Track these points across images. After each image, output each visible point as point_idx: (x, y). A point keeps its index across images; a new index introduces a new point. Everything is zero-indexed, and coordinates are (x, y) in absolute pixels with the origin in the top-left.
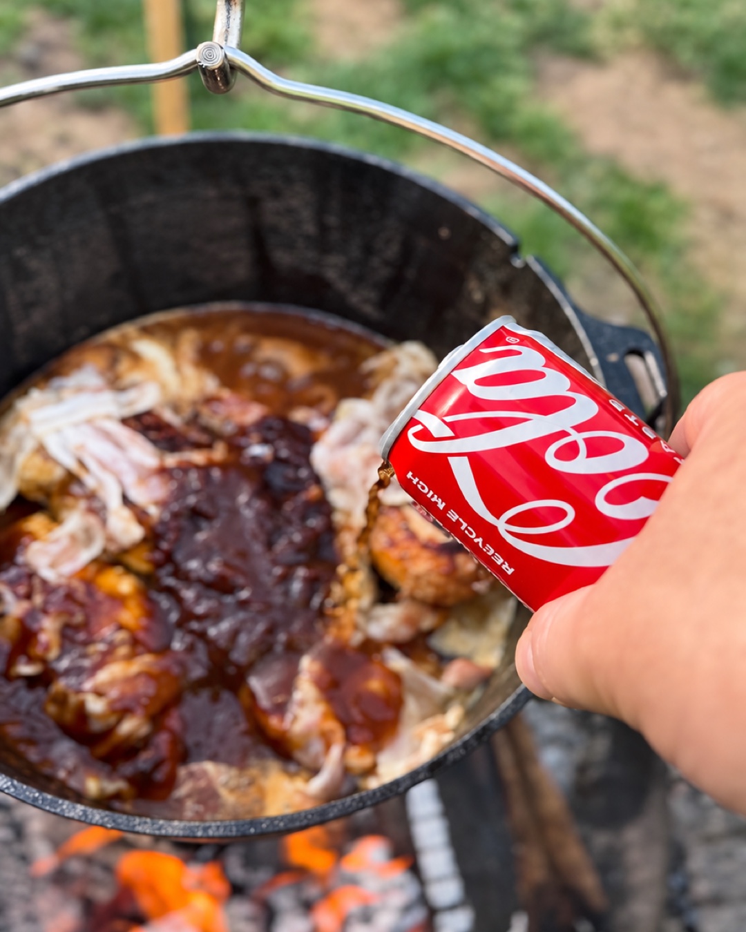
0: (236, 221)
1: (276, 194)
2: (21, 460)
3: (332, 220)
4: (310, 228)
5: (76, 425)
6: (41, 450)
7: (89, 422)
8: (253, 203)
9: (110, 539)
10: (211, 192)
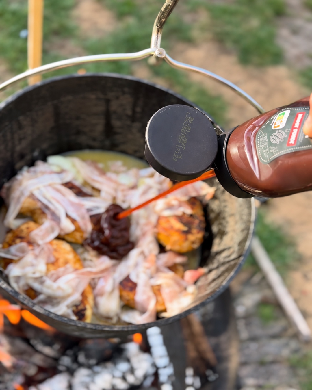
0: (101, 108)
1: (117, 98)
2: (23, 199)
3: (138, 109)
4: (129, 112)
5: (45, 186)
6: (32, 196)
7: (50, 185)
8: (108, 101)
9: (61, 230)
10: (93, 97)
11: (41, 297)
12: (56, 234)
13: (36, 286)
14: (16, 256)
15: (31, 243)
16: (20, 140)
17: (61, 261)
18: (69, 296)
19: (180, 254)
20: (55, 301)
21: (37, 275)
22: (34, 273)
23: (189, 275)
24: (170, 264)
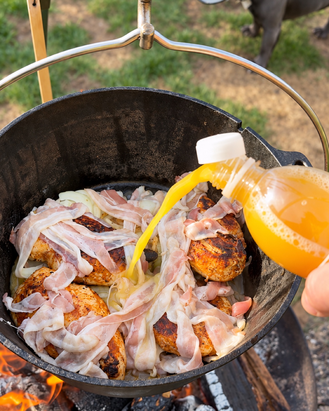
5: (55, 225)
6: (42, 237)
11: (63, 354)
12: (73, 278)
13: (56, 341)
14: (29, 309)
15: (44, 292)
16: (24, 177)
17: (82, 309)
18: (94, 348)
19: (222, 284)
20: (79, 357)
21: (55, 328)
22: (51, 326)
23: (237, 307)
24: (212, 296)
